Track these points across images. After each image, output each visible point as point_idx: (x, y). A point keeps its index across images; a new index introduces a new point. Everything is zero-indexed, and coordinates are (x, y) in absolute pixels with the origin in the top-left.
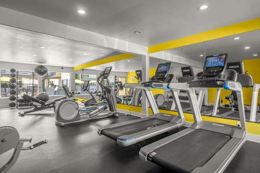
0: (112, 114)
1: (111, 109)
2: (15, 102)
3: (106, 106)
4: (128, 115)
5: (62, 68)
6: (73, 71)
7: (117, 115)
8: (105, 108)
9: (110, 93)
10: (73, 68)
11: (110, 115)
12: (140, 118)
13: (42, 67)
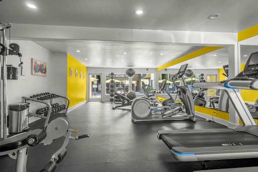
0: (188, 118)
1: (188, 112)
2: (113, 98)
3: (181, 108)
4: (210, 121)
5: (147, 69)
6: (157, 71)
7: (195, 119)
8: (180, 110)
9: (185, 93)
10: (157, 69)
11: (186, 118)
12: (226, 127)
13: (131, 70)
